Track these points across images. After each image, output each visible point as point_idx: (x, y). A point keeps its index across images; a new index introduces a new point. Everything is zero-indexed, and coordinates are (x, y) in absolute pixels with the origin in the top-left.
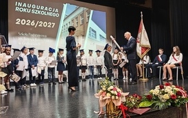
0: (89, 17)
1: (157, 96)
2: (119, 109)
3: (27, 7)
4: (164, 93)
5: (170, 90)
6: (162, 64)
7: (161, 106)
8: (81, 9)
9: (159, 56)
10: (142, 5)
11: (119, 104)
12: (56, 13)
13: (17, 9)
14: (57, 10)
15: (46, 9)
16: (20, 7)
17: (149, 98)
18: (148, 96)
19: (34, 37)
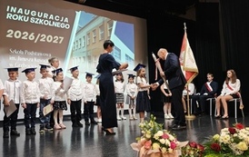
0: (111, 30)
1: (227, 146)
3: (24, 14)
4: (237, 141)
8: (101, 20)
9: (208, 84)
10: (182, 16)
12: (66, 23)
14: (66, 20)
15: (51, 17)
17: (216, 148)
19: (33, 57)
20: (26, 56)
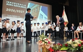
0: (40, 9)
1: (70, 45)
2: (49, 51)
3: (12, 4)
4: (74, 43)
5: (78, 42)
6: (73, 31)
7: (73, 50)
8: (36, 5)
9: (72, 27)
10: (64, 4)
11: (49, 48)
12: (25, 6)
13: (7, 4)
14: (25, 5)
15: (20, 4)
16: (8, 3)
17: (67, 46)
18: (66, 44)
19: (14, 17)
20: (12, 17)
